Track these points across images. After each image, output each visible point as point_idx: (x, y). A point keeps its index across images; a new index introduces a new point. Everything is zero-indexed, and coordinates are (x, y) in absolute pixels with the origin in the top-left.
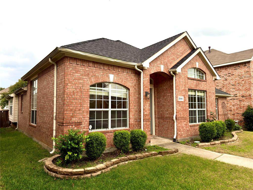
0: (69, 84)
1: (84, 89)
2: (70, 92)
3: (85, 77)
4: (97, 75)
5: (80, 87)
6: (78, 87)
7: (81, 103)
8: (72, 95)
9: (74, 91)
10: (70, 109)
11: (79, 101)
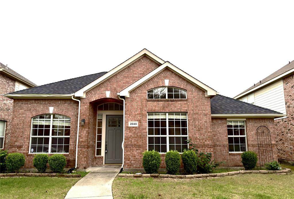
0: (15, 118)
1: (26, 121)
2: (15, 124)
3: (27, 112)
4: (37, 109)
5: (23, 120)
6: (21, 120)
7: (22, 132)
8: (16, 126)
9: (18, 123)
10: (15, 136)
11: (22, 130)
